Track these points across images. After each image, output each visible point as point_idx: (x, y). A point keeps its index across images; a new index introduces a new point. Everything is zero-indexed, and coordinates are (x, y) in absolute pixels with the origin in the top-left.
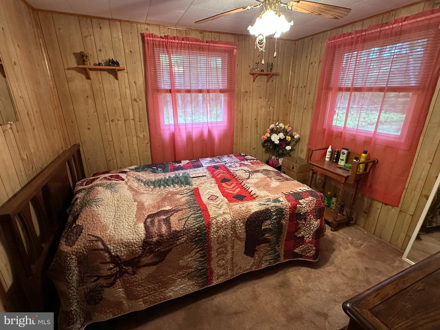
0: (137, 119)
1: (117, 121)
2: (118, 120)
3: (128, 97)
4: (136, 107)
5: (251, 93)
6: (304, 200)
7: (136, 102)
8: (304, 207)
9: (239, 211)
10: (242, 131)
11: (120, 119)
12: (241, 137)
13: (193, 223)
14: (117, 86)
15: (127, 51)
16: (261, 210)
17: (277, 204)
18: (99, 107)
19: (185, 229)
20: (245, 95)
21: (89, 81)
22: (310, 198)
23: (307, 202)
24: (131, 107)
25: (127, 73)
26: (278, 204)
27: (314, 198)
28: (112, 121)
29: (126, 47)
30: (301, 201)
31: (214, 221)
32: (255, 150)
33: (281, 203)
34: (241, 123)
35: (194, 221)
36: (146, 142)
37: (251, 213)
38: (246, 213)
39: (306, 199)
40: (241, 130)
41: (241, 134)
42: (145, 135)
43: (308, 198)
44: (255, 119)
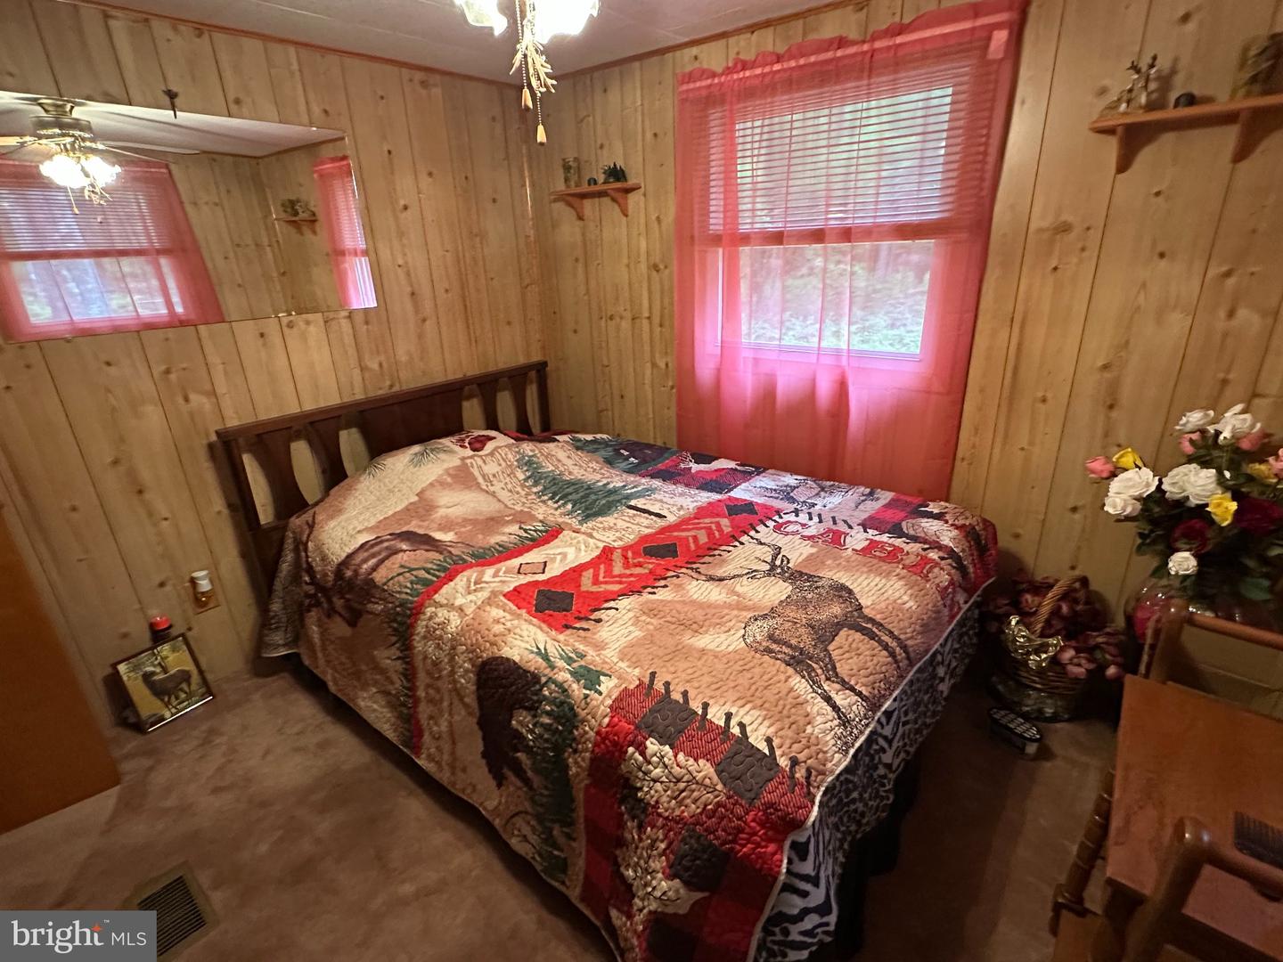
0: (656, 320)
1: (618, 319)
2: (621, 318)
3: (643, 258)
4: (656, 287)
5: (1095, 235)
6: (671, 753)
7: (658, 271)
8: (655, 781)
9: (483, 628)
10: (1010, 410)
11: (624, 314)
12: (999, 440)
13: (406, 587)
14: (624, 230)
15: (649, 135)
16: (522, 664)
17: (575, 686)
18: (593, 284)
19: (386, 587)
20: (1051, 242)
21: (580, 223)
22: (705, 769)
23: (676, 770)
24: (645, 285)
25: (645, 195)
26: (577, 690)
27: (720, 787)
28: (611, 318)
29: (647, 123)
30: (652, 746)
31: (429, 610)
32: (1077, 516)
33: (586, 696)
34: (1009, 374)
35: (409, 585)
36: (670, 384)
37: (498, 654)
38: (488, 645)
39: (681, 756)
40: (1004, 409)
41: (1001, 425)
42: (670, 365)
43: (691, 761)
44: (1105, 367)
